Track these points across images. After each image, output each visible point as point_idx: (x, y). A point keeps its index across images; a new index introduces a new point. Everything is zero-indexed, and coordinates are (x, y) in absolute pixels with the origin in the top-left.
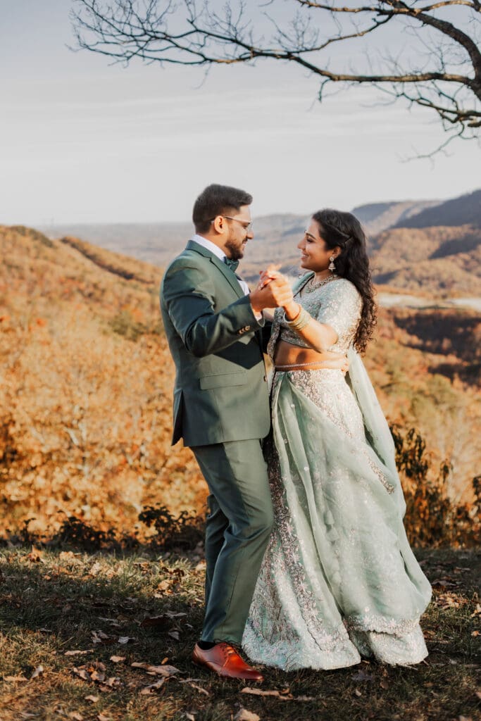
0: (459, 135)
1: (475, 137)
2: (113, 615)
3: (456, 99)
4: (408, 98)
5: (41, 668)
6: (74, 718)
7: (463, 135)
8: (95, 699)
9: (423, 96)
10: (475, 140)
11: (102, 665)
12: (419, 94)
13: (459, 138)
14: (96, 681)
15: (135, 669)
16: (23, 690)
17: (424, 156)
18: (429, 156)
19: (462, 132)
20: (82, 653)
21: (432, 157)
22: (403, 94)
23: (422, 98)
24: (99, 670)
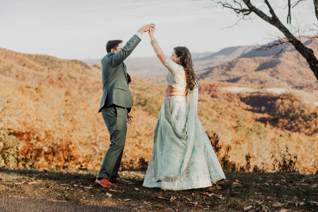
0: (243, 18)
1: (250, 19)
2: (80, 179)
3: (241, 4)
4: (222, 3)
5: (51, 186)
6: (58, 195)
7: (244, 18)
8: (65, 192)
9: (228, 3)
10: (250, 20)
11: (70, 186)
12: (226, 2)
13: (243, 19)
14: (68, 190)
15: (80, 187)
16: (46, 190)
17: (230, 27)
18: (232, 27)
19: (244, 17)
20: (66, 184)
21: (233, 27)
22: (220, 2)
23: (227, 4)
24: (69, 187)
